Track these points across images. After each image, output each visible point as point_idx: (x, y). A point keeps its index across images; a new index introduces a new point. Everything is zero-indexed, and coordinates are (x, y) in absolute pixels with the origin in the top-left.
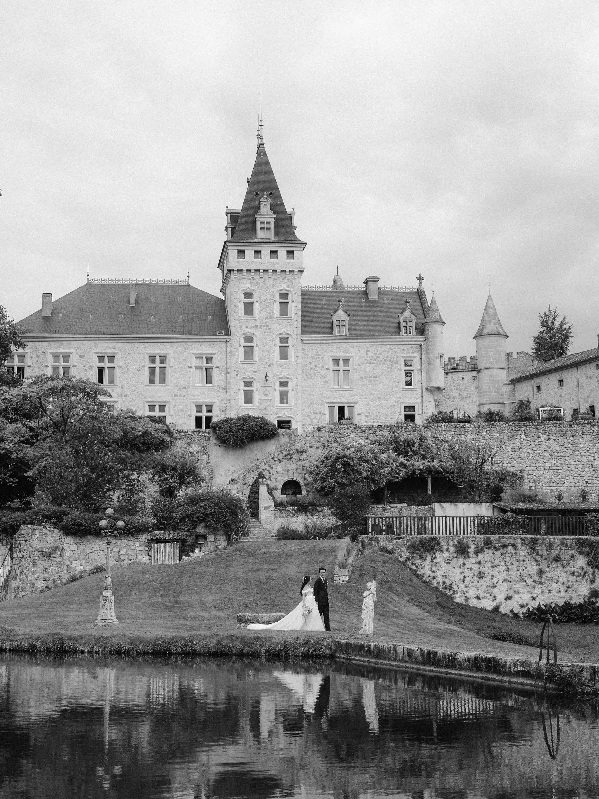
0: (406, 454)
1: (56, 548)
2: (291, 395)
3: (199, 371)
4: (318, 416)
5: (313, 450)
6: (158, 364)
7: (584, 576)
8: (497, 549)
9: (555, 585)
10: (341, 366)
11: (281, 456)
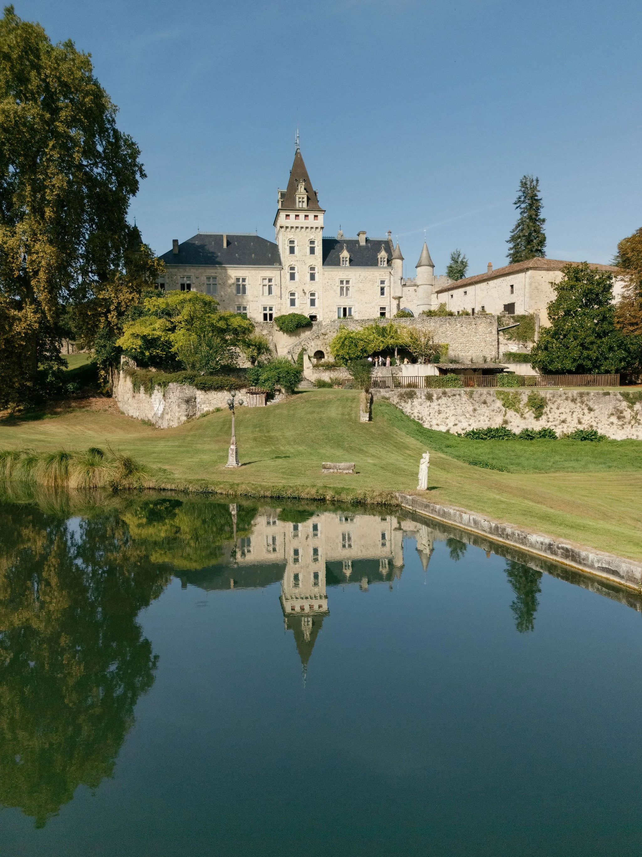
0: (383, 336)
1: (192, 397)
2: (316, 301)
3: (264, 287)
4: (332, 313)
5: (331, 333)
6: (241, 283)
7: (499, 412)
8: (449, 397)
9: (482, 418)
10: (345, 285)
11: (313, 337)
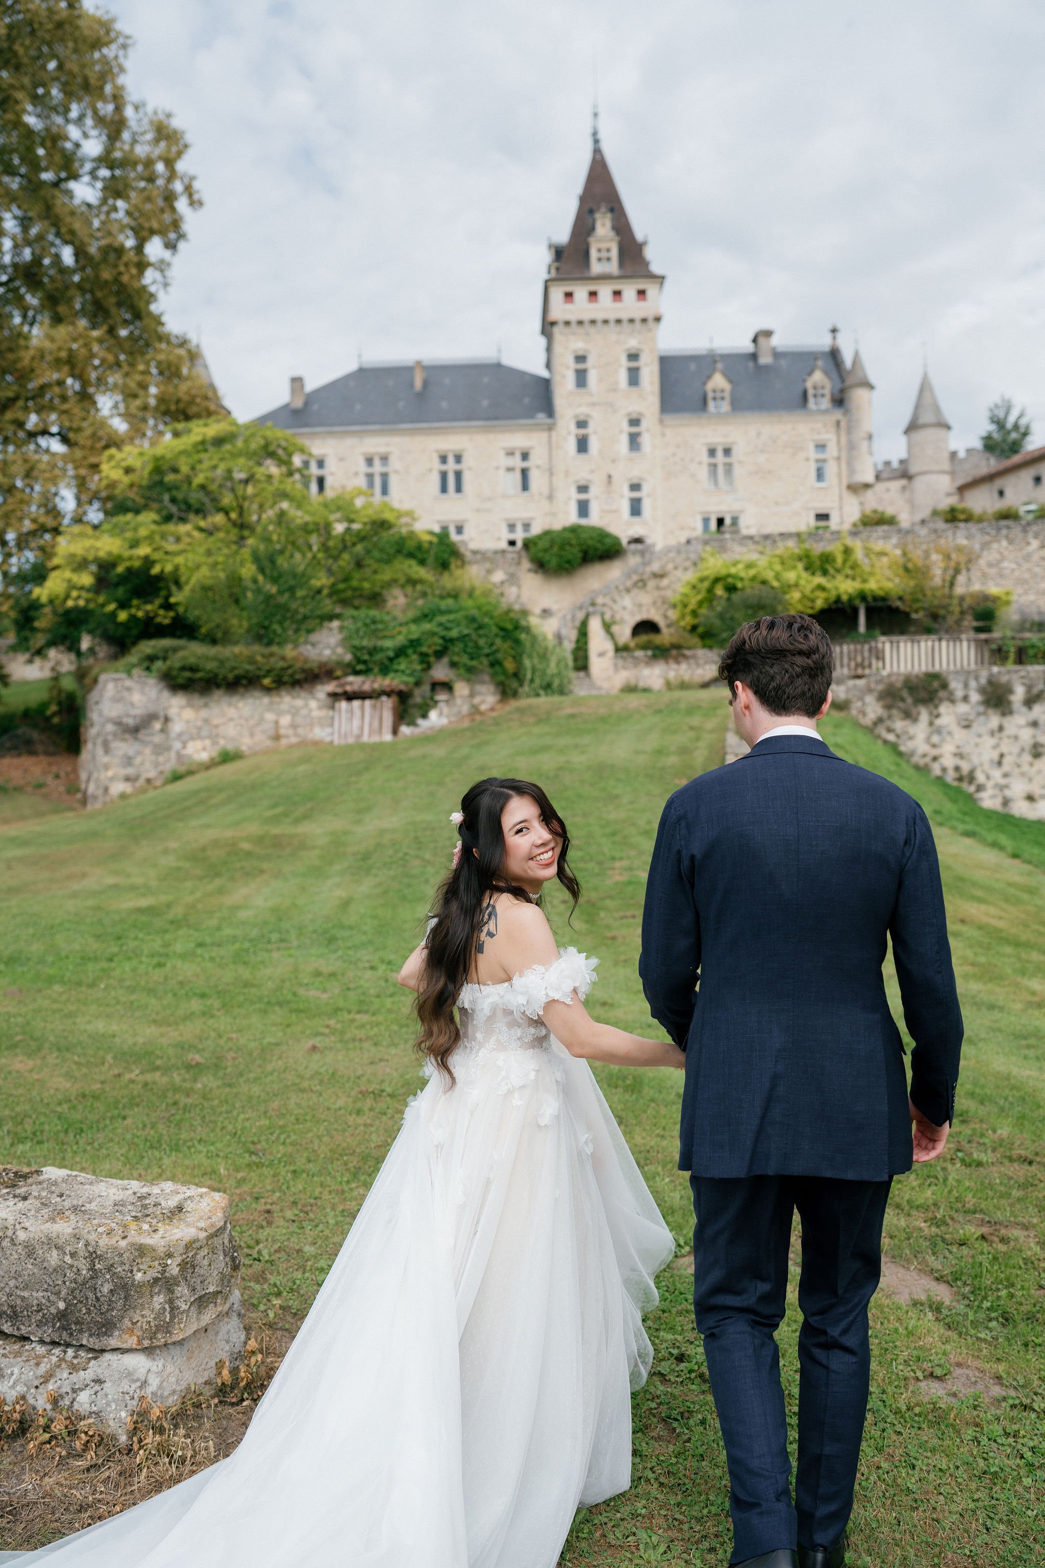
0: (825, 573)
1: (151, 717)
2: (646, 504)
3: (510, 475)
5: (679, 573)
6: (451, 466)
10: (720, 457)
11: (629, 583)
